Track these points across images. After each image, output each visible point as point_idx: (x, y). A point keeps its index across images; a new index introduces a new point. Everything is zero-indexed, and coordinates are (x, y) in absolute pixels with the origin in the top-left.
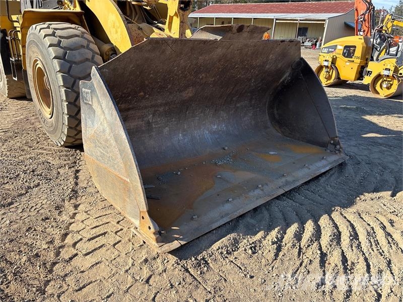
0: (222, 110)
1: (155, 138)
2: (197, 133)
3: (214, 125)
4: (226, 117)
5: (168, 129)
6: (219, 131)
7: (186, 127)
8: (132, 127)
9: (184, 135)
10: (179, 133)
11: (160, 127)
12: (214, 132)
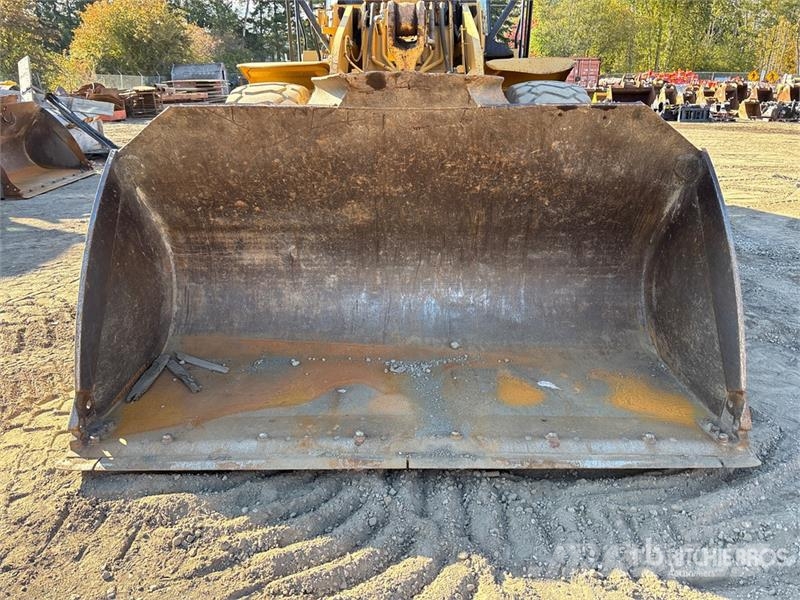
0: (485, 261)
1: (304, 290)
2: (404, 300)
3: (457, 290)
4: (495, 277)
5: (336, 279)
6: (468, 305)
7: (379, 282)
8: (257, 262)
9: (372, 297)
10: (361, 290)
11: (316, 272)
12: (453, 305)
